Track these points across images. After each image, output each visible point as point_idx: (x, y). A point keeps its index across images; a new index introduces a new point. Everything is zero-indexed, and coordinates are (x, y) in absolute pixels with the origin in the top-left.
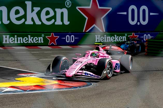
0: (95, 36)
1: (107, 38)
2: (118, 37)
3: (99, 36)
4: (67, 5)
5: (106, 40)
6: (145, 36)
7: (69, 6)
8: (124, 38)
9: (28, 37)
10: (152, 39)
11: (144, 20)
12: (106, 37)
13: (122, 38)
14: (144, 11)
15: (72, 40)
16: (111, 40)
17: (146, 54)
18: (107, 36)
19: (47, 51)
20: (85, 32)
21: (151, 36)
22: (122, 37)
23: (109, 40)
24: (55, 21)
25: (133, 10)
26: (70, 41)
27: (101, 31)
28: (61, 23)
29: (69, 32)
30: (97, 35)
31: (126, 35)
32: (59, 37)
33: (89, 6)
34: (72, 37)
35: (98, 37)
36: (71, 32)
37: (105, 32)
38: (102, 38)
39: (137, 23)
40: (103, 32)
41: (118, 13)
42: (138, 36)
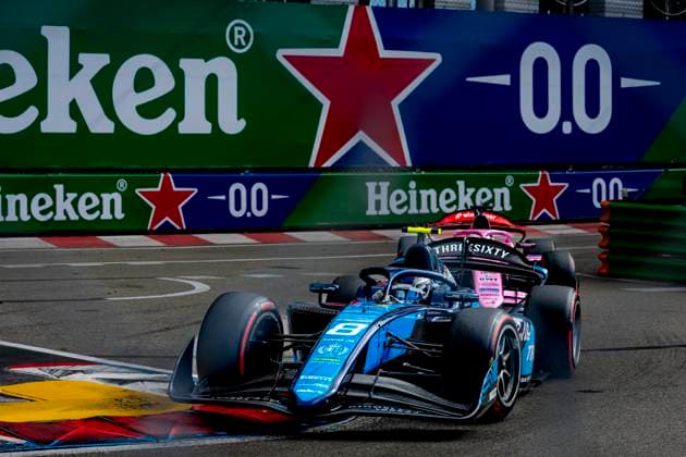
0: (367, 188)
1: (419, 196)
2: (471, 191)
3: (384, 186)
4: (236, 43)
5: (419, 207)
6: (599, 186)
7: (244, 47)
8: (502, 195)
9: (54, 191)
10: (629, 198)
11: (592, 109)
12: (415, 192)
13: (489, 196)
14: (592, 68)
15: (260, 207)
16: (438, 206)
17: (604, 271)
18: (423, 184)
19: (139, 259)
20: (318, 169)
21: (624, 186)
22: (493, 194)
23: (429, 207)
24: (180, 116)
25: (540, 66)
26: (249, 208)
27: (393, 163)
28: (206, 128)
29: (243, 170)
30: (375, 184)
31: (510, 180)
32: (196, 190)
33: (337, 46)
34: (259, 192)
35: (378, 190)
36: (253, 170)
37: (413, 169)
38: (398, 197)
39: (559, 126)
40: (404, 168)
41: (469, 79)
42: (567, 185)
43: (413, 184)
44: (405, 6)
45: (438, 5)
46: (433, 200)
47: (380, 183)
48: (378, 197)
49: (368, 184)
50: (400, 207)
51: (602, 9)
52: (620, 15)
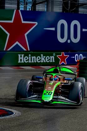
0: (18, 56)
1: (31, 58)
2: (44, 57)
3: (23, 55)
5: (31, 61)
6: (77, 56)
8: (52, 58)
10: (84, 59)
11: (75, 37)
12: (30, 57)
13: (49, 58)
14: (75, 26)
16: (36, 61)
18: (32, 55)
20: (6, 51)
21: (83, 56)
23: (34, 61)
25: (62, 25)
27: (25, 50)
31: (54, 54)
33: (11, 20)
35: (21, 57)
37: (30, 51)
38: (26, 58)
39: (67, 41)
40: (27, 51)
41: (44, 29)
42: (69, 56)
43: (30, 55)
44: (29, 10)
45: (37, 10)
46: (35, 59)
47: (22, 55)
48: (21, 58)
49: (19, 55)
50: (26, 61)
51: (78, 12)
52: (83, 13)
